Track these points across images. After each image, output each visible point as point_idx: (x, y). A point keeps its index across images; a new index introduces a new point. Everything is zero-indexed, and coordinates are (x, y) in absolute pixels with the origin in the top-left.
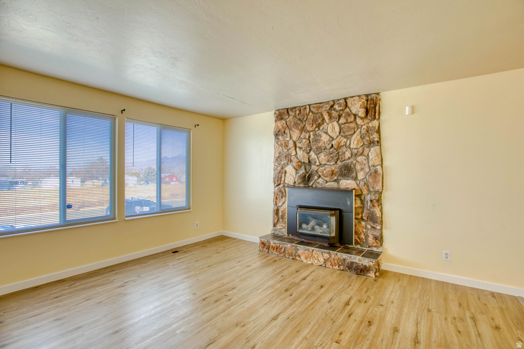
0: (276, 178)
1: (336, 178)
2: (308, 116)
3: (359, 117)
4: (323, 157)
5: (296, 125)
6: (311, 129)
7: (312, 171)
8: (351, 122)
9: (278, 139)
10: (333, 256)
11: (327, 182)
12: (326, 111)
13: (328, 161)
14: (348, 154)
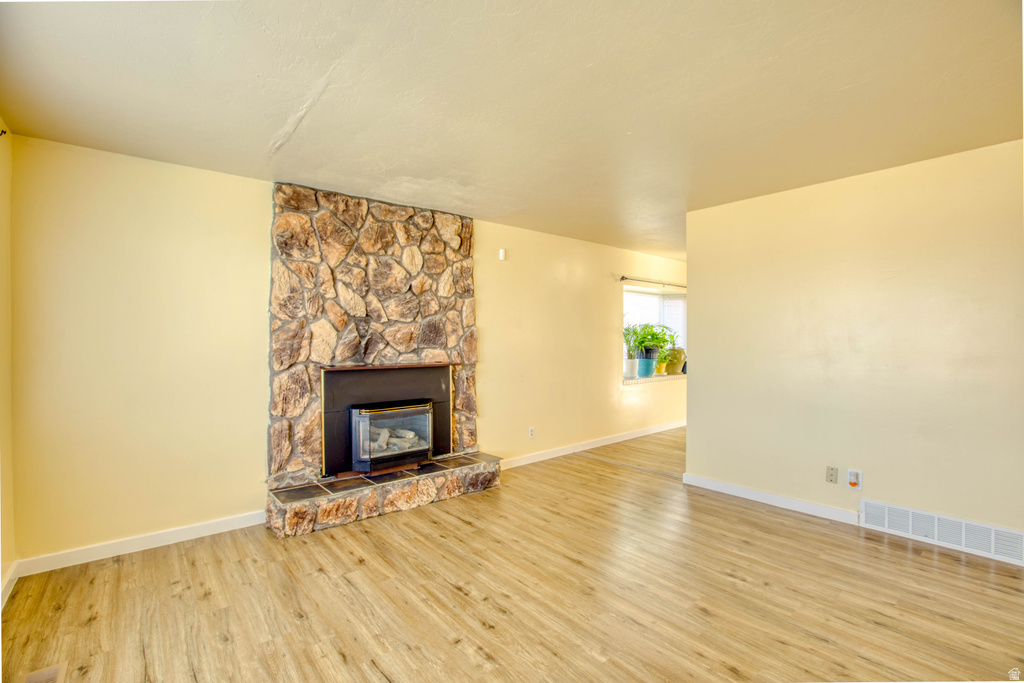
0: (284, 350)
1: (415, 346)
2: (364, 221)
3: (451, 248)
4: (393, 308)
5: (337, 231)
6: (371, 250)
7: (372, 334)
8: (439, 253)
9: (289, 255)
10: (450, 478)
11: (400, 354)
12: (400, 222)
13: (403, 315)
14: (434, 306)
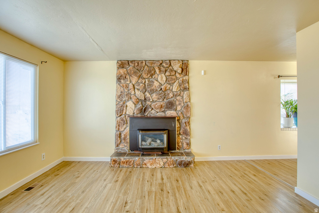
0: (118, 110)
1: (163, 110)
2: (144, 68)
3: (178, 73)
4: (154, 96)
5: (135, 73)
6: (146, 77)
7: (147, 105)
8: (173, 75)
9: (120, 82)
10: (169, 160)
11: (157, 112)
12: (157, 66)
13: (158, 99)
14: (171, 95)
